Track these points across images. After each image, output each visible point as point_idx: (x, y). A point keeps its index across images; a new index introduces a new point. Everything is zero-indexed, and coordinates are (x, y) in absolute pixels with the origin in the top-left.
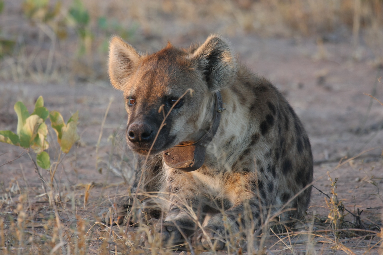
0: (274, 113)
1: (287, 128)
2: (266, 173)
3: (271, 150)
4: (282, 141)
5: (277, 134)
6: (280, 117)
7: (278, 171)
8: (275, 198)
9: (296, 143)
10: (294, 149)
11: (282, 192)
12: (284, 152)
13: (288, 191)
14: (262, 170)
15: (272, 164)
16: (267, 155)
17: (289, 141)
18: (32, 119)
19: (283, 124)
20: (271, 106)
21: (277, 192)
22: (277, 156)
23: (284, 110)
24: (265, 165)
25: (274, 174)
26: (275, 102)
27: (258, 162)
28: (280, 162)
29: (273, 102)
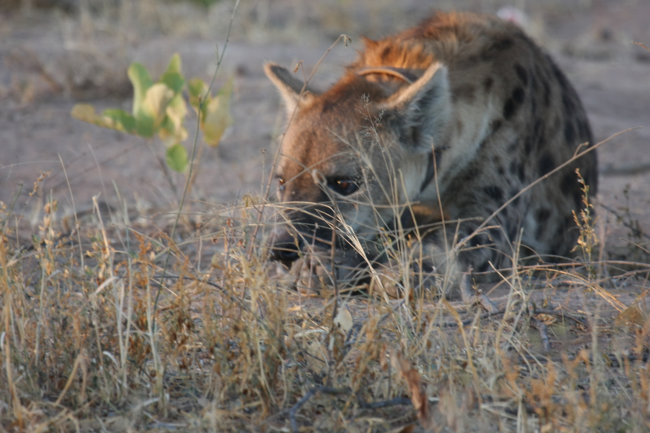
0: (525, 82)
1: (547, 101)
2: (508, 175)
3: (517, 140)
4: (538, 125)
5: (529, 113)
6: (535, 86)
7: (528, 172)
8: (525, 214)
9: (562, 127)
10: (560, 137)
11: (538, 206)
12: (542, 142)
13: (547, 205)
14: (501, 171)
15: (519, 161)
16: (512, 148)
17: (551, 123)
18: (157, 91)
19: (540, 97)
20: (521, 72)
21: (528, 206)
22: (528, 149)
23: (544, 74)
24: (506, 162)
25: (522, 177)
26: (528, 63)
27: (496, 159)
28: (534, 159)
29: (523, 64)
